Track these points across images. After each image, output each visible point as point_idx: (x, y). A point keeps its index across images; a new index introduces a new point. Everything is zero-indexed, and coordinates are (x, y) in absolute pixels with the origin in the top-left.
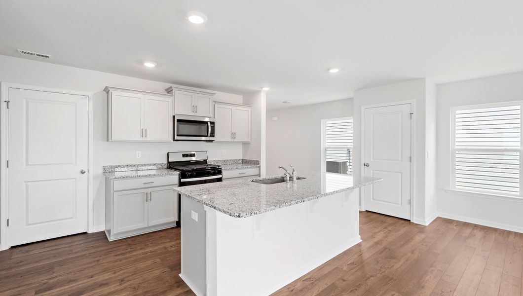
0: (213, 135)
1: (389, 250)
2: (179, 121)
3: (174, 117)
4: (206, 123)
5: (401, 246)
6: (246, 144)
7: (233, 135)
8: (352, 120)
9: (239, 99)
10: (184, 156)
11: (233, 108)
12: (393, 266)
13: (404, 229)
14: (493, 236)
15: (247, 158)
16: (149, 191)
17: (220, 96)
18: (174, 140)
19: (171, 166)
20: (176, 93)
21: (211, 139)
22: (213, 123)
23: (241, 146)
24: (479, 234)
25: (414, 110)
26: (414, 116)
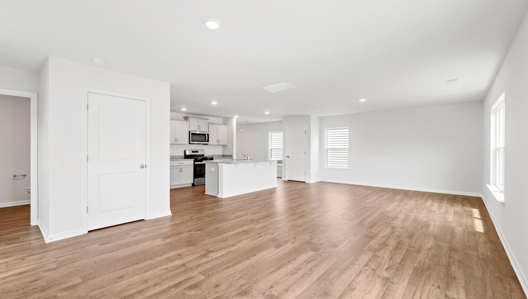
0: (208, 141)
2: (192, 134)
3: (189, 132)
4: (205, 135)
6: (224, 146)
7: (218, 141)
8: (282, 134)
9: (220, 121)
10: (193, 152)
11: (218, 126)
15: (225, 154)
16: (181, 167)
17: (212, 120)
18: (189, 143)
19: (187, 157)
20: (191, 120)
21: (207, 143)
22: (208, 135)
23: (222, 146)
25: (307, 130)
26: (307, 133)
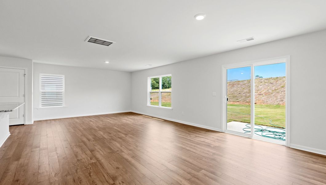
25: (26, 73)
26: (26, 76)
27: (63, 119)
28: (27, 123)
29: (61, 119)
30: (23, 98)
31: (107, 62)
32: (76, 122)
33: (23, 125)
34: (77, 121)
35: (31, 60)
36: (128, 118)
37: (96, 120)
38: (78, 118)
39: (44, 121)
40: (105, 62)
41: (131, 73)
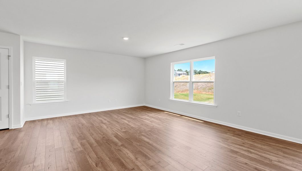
1: (5, 149)
5: (12, 143)
12: (15, 155)
13: (7, 135)
14: (56, 120)
24: (51, 122)
25: (12, 54)
26: (11, 58)
27: (63, 117)
28: (12, 127)
29: (61, 117)
30: (8, 90)
31: (126, 39)
32: (83, 125)
33: (8, 129)
34: (83, 121)
35: (18, 35)
36: (148, 116)
37: (108, 120)
38: (83, 115)
39: (39, 121)
40: (123, 38)
41: (145, 59)
